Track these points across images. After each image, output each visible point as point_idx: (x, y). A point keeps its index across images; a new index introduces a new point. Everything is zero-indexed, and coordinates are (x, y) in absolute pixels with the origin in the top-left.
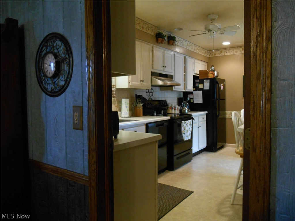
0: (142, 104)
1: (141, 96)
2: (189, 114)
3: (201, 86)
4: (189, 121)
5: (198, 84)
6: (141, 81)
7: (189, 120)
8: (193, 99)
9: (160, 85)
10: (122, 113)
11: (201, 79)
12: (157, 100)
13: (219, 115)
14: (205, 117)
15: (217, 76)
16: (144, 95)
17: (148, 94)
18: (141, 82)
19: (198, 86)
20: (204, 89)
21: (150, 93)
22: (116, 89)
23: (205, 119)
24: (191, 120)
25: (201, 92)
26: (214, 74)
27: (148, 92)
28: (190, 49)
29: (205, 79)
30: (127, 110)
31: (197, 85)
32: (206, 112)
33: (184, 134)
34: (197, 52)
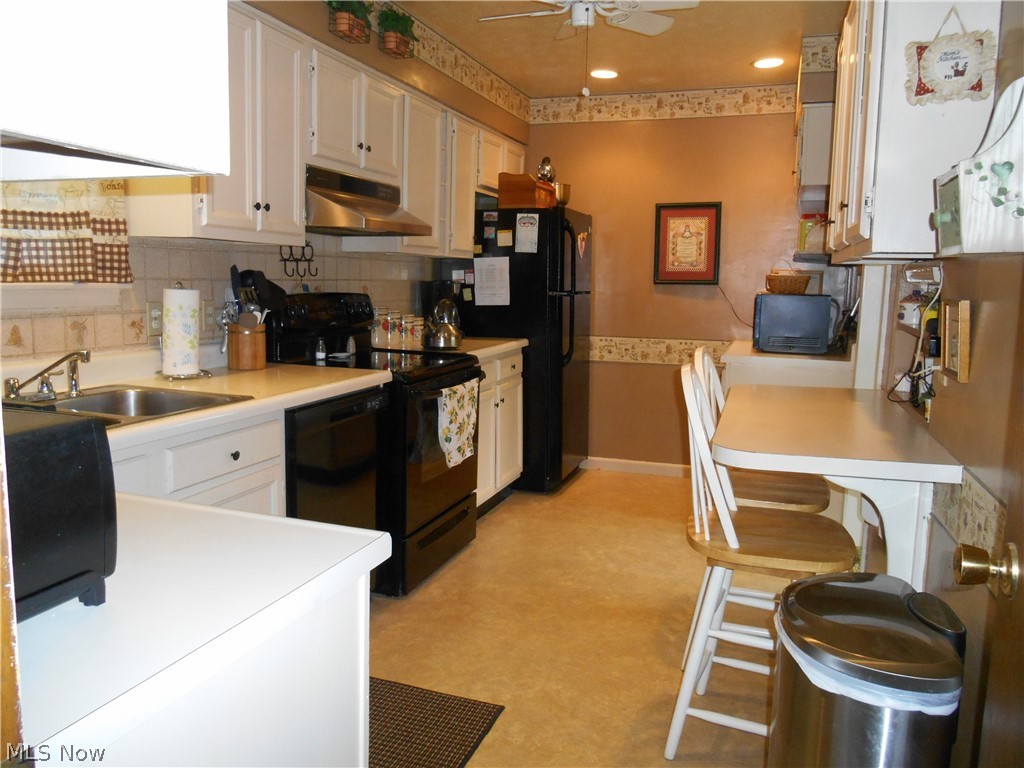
0: (262, 312)
1: (260, 274)
2: (464, 355)
3: (504, 239)
4: (467, 384)
5: (494, 229)
6: (258, 206)
7: (468, 379)
8: (472, 287)
9: (339, 228)
10: (166, 358)
11: (506, 210)
12: (327, 291)
13: (569, 355)
14: (519, 360)
15: (564, 202)
16: (273, 272)
17: (291, 265)
18: (259, 212)
19: (493, 236)
20: (518, 250)
21: (297, 260)
22: (130, 238)
23: (520, 368)
24: (474, 382)
25: (504, 263)
26: (552, 193)
27: (290, 257)
28: (466, 82)
29: (521, 211)
30: (191, 342)
31: (489, 232)
32: (524, 342)
33: (448, 440)
34: (492, 97)
